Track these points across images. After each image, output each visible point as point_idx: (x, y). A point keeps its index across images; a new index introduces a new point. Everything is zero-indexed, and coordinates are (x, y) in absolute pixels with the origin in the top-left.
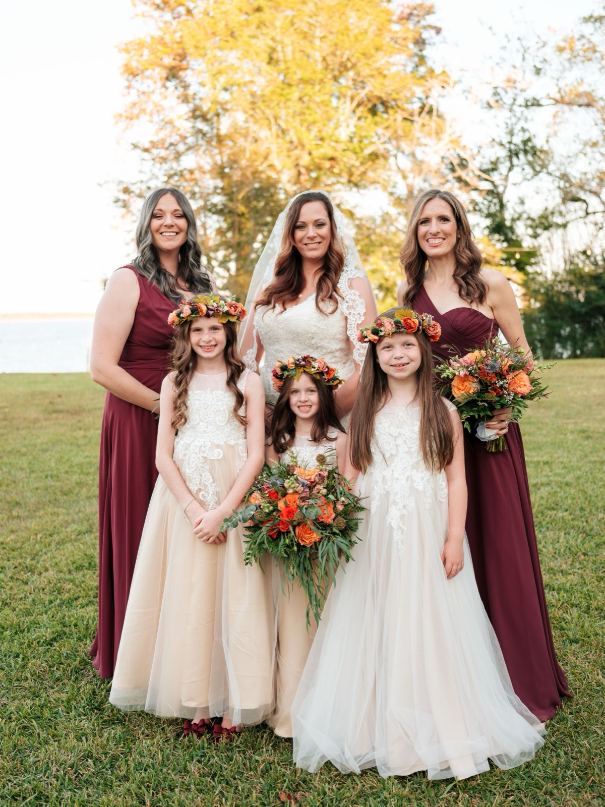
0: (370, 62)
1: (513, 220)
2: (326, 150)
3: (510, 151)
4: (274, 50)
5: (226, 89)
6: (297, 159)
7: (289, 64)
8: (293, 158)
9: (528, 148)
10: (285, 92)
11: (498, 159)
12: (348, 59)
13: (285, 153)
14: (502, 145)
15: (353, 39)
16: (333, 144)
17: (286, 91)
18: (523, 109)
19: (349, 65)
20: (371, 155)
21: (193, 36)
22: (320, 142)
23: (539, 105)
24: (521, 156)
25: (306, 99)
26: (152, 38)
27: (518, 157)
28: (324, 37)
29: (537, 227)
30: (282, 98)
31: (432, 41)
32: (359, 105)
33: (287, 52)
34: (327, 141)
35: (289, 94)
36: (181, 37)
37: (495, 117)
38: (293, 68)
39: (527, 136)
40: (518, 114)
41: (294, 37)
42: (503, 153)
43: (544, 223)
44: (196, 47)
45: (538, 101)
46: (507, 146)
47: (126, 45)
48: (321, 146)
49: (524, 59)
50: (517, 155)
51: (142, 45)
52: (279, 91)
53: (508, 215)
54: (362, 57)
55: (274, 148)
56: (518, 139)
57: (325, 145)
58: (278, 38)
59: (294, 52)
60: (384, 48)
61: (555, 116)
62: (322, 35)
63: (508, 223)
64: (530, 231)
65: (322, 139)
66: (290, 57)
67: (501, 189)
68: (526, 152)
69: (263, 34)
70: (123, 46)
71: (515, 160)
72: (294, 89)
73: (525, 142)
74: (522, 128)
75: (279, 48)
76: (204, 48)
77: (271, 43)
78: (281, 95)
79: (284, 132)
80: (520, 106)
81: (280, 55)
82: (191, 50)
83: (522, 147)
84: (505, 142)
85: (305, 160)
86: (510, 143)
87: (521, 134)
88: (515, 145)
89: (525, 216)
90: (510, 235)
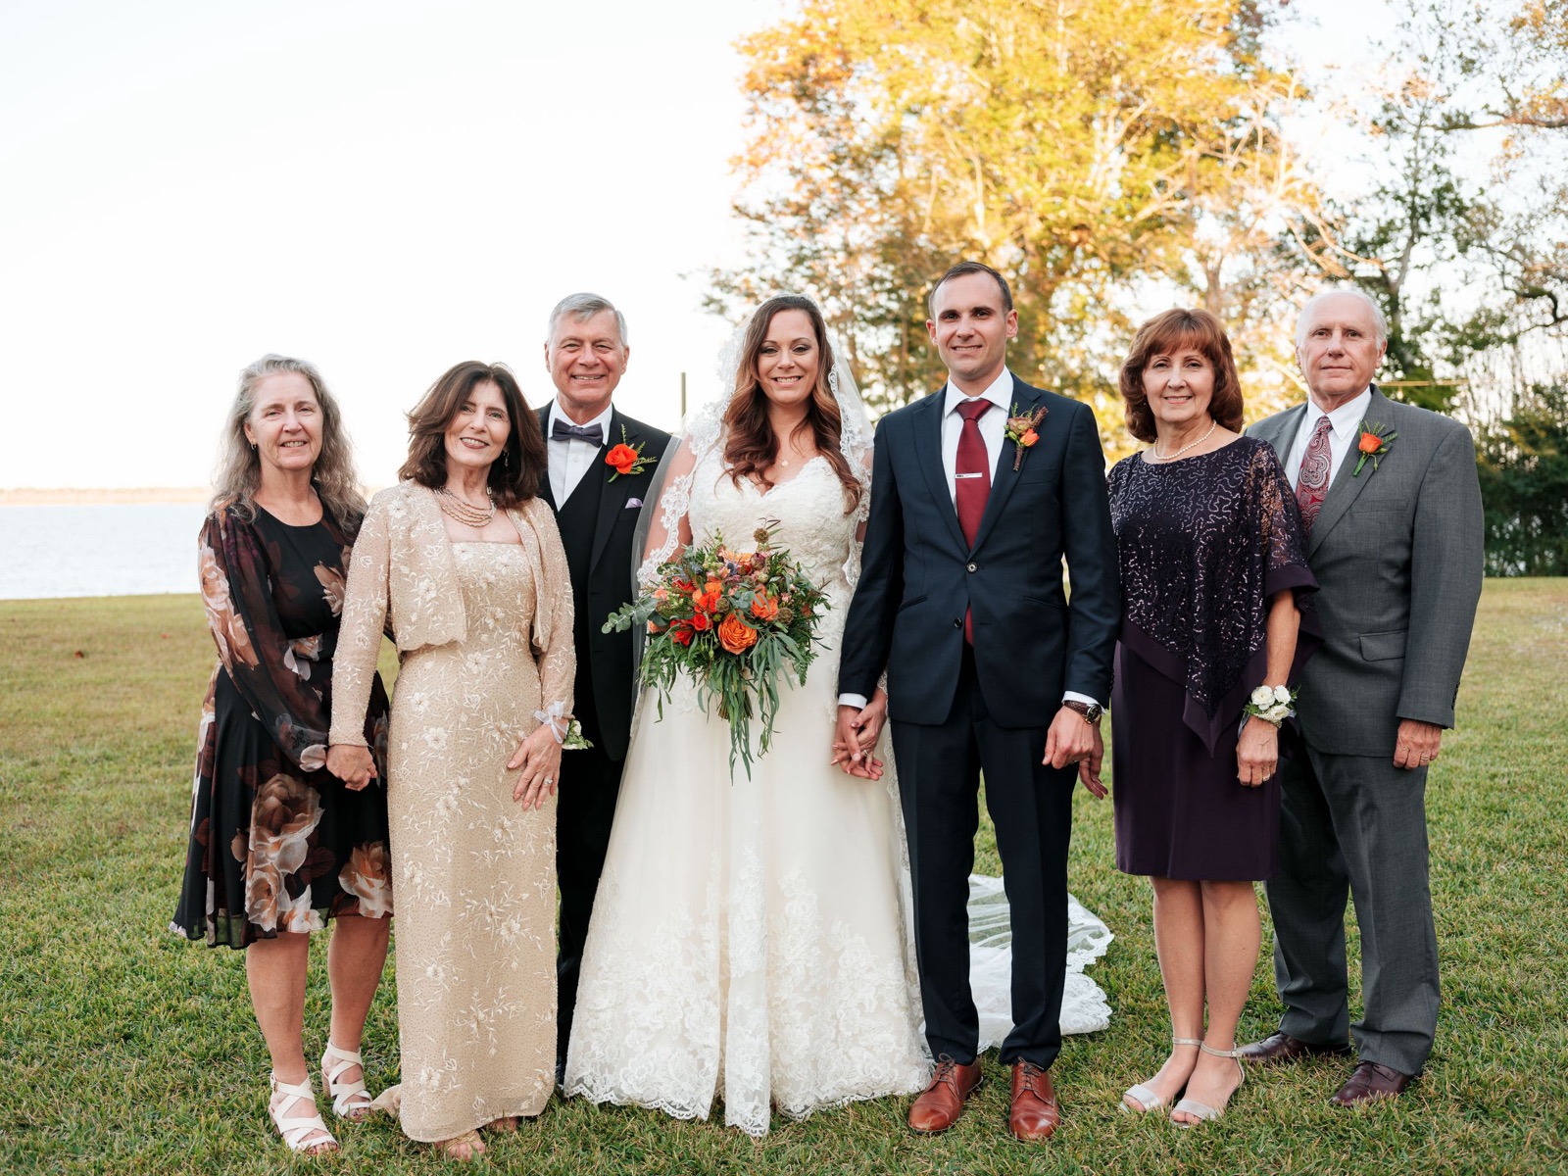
0: (1148, 58)
1: (1416, 331)
2: (1070, 210)
3: (1413, 208)
4: (985, 43)
5: (910, 111)
6: (1020, 227)
7: (1008, 66)
8: (1012, 227)
9: (1446, 203)
10: (998, 115)
11: (1391, 223)
12: (1113, 55)
13: (998, 219)
14: (1398, 198)
15: (1119, 19)
16: (1082, 202)
17: (1002, 112)
18: (1440, 133)
19: (1114, 64)
20: (1149, 219)
21: (857, 22)
22: (1058, 199)
23: (1469, 126)
24: (1434, 218)
25: (1038, 126)
26: (793, 26)
27: (1428, 220)
28: (1073, 17)
29: (1462, 342)
30: (994, 124)
31: (1273, 16)
32: (1129, 133)
33: (1005, 45)
34: (1072, 198)
35: (1006, 117)
36: (838, 25)
37: (1387, 149)
38: (1016, 73)
39: (1444, 179)
40: (1430, 143)
41: (1019, 17)
42: (1400, 213)
43: (1477, 336)
44: (862, 41)
45: (1467, 118)
46: (1409, 199)
47: (750, 40)
48: (1062, 207)
49: (1442, 44)
50: (1426, 216)
51: (773, 39)
52: (990, 113)
53: (1407, 324)
54: (1134, 52)
55: (979, 210)
56: (1426, 189)
57: (1070, 204)
58: (992, 22)
59: (1018, 44)
60: (1175, 33)
61: (1506, 144)
62: (1069, 13)
63: (1406, 337)
64: (1448, 351)
65: (1063, 194)
66: (1010, 53)
67: (1393, 276)
68: (1441, 210)
69: (965, 15)
70: (746, 43)
71: (1423, 224)
72: (1015, 108)
73: (1440, 193)
74: (1435, 167)
75: (993, 39)
76: (874, 42)
77: (979, 30)
78: (994, 119)
79: (998, 183)
80: (1435, 127)
81: (995, 52)
82: (855, 47)
83: (1434, 199)
84: (1403, 192)
85: (1035, 230)
86: (1413, 194)
87: (1435, 177)
88: (1422, 197)
89: (1439, 323)
90: (1409, 357)
